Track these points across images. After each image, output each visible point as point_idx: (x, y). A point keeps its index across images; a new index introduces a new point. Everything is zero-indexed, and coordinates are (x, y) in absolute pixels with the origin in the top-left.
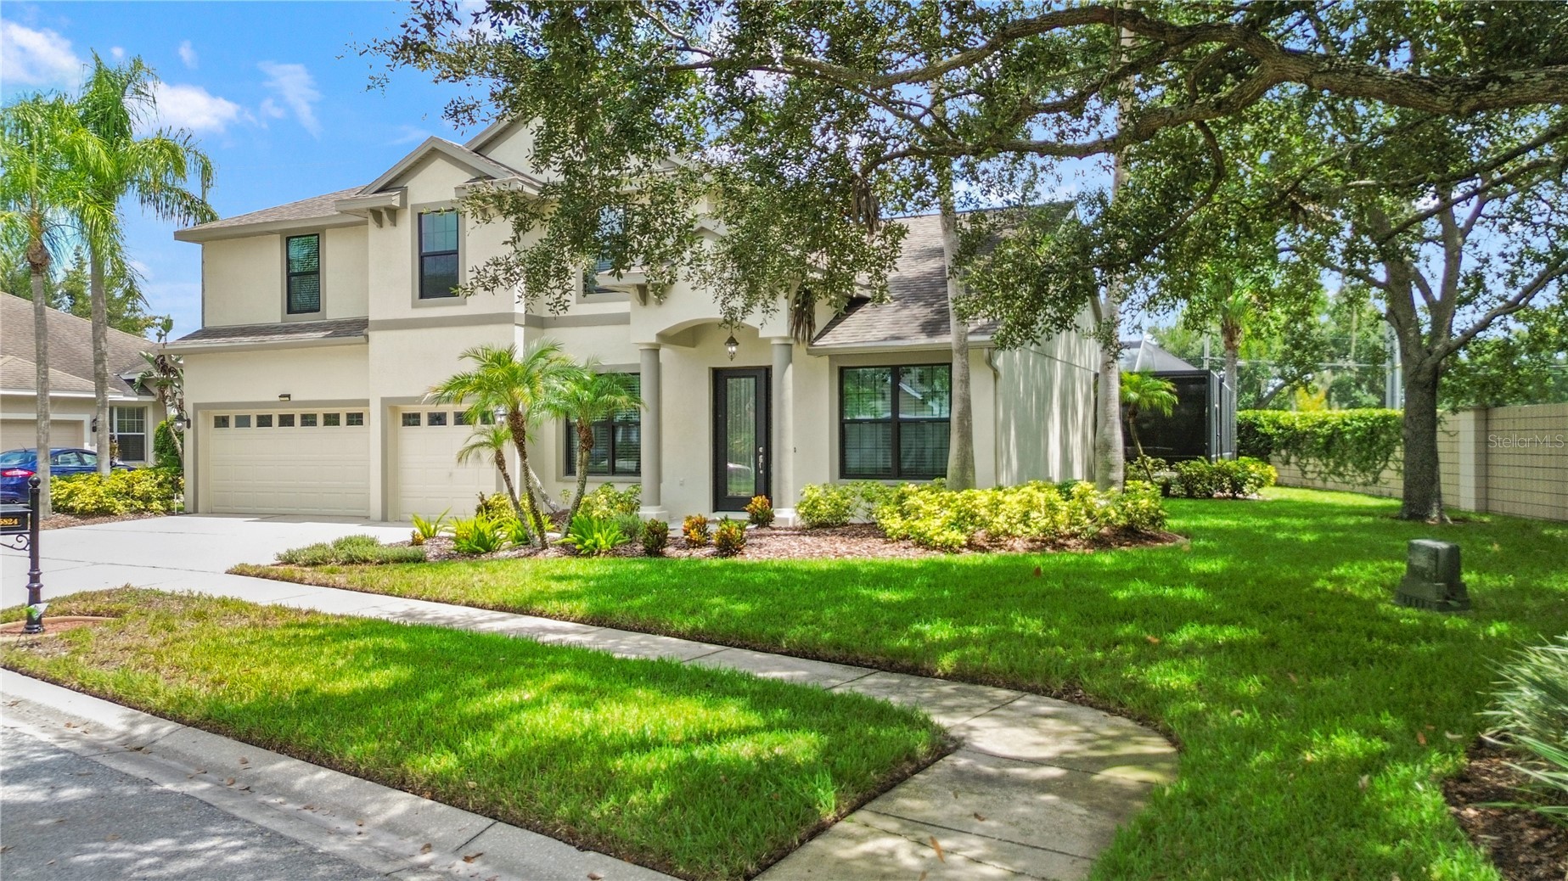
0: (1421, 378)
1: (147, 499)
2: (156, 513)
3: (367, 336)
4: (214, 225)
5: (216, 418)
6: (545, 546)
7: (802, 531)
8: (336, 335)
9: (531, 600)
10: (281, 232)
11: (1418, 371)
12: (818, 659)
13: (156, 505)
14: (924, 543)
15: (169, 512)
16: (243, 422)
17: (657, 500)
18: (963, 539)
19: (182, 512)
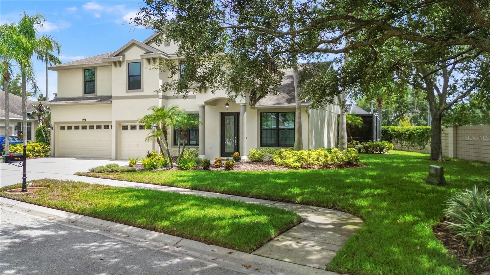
0: (436, 117)
1: (39, 152)
2: (42, 157)
3: (111, 101)
4: (60, 65)
5: (61, 127)
6: (172, 167)
7: (250, 163)
8: (101, 101)
9: (173, 182)
10: (83, 68)
11: (435, 115)
12: (261, 199)
13: (42, 154)
14: (288, 166)
15: (46, 156)
16: (70, 128)
17: (204, 153)
18: (299, 165)
19: (50, 156)
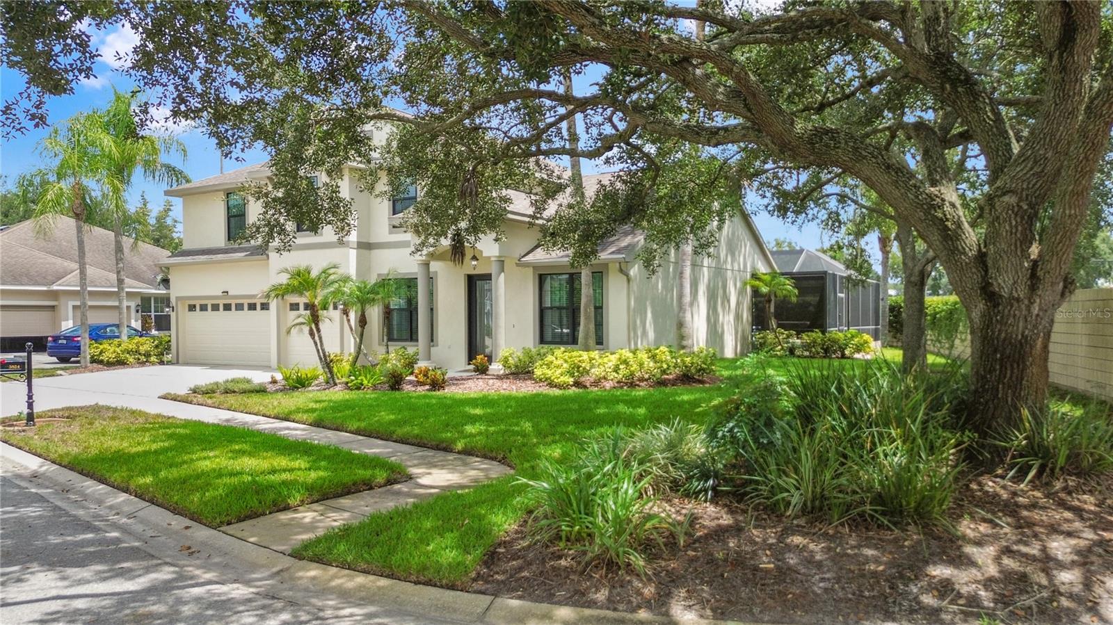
1: (147, 355)
2: (153, 364)
3: (268, 256)
4: (188, 185)
5: (190, 306)
8: (252, 254)
10: (224, 190)
13: (153, 359)
15: (162, 363)
16: (203, 308)
17: (428, 358)
18: (571, 380)
19: (169, 363)
